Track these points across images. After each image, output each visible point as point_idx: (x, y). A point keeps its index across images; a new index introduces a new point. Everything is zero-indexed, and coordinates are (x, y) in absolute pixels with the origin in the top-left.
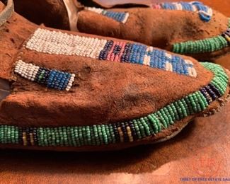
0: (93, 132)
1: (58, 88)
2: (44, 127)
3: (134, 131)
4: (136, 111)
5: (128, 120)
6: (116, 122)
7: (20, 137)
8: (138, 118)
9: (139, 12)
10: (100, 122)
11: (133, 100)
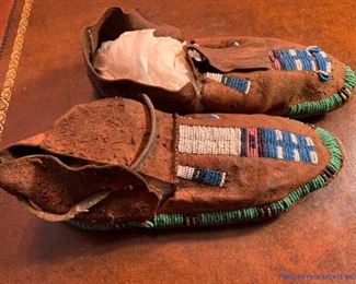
0: (243, 214)
1: (213, 184)
2: (205, 213)
3: (273, 211)
4: (275, 197)
5: (269, 204)
6: (259, 206)
7: (185, 221)
8: (276, 202)
9: (260, 77)
10: (247, 208)
11: (273, 191)
